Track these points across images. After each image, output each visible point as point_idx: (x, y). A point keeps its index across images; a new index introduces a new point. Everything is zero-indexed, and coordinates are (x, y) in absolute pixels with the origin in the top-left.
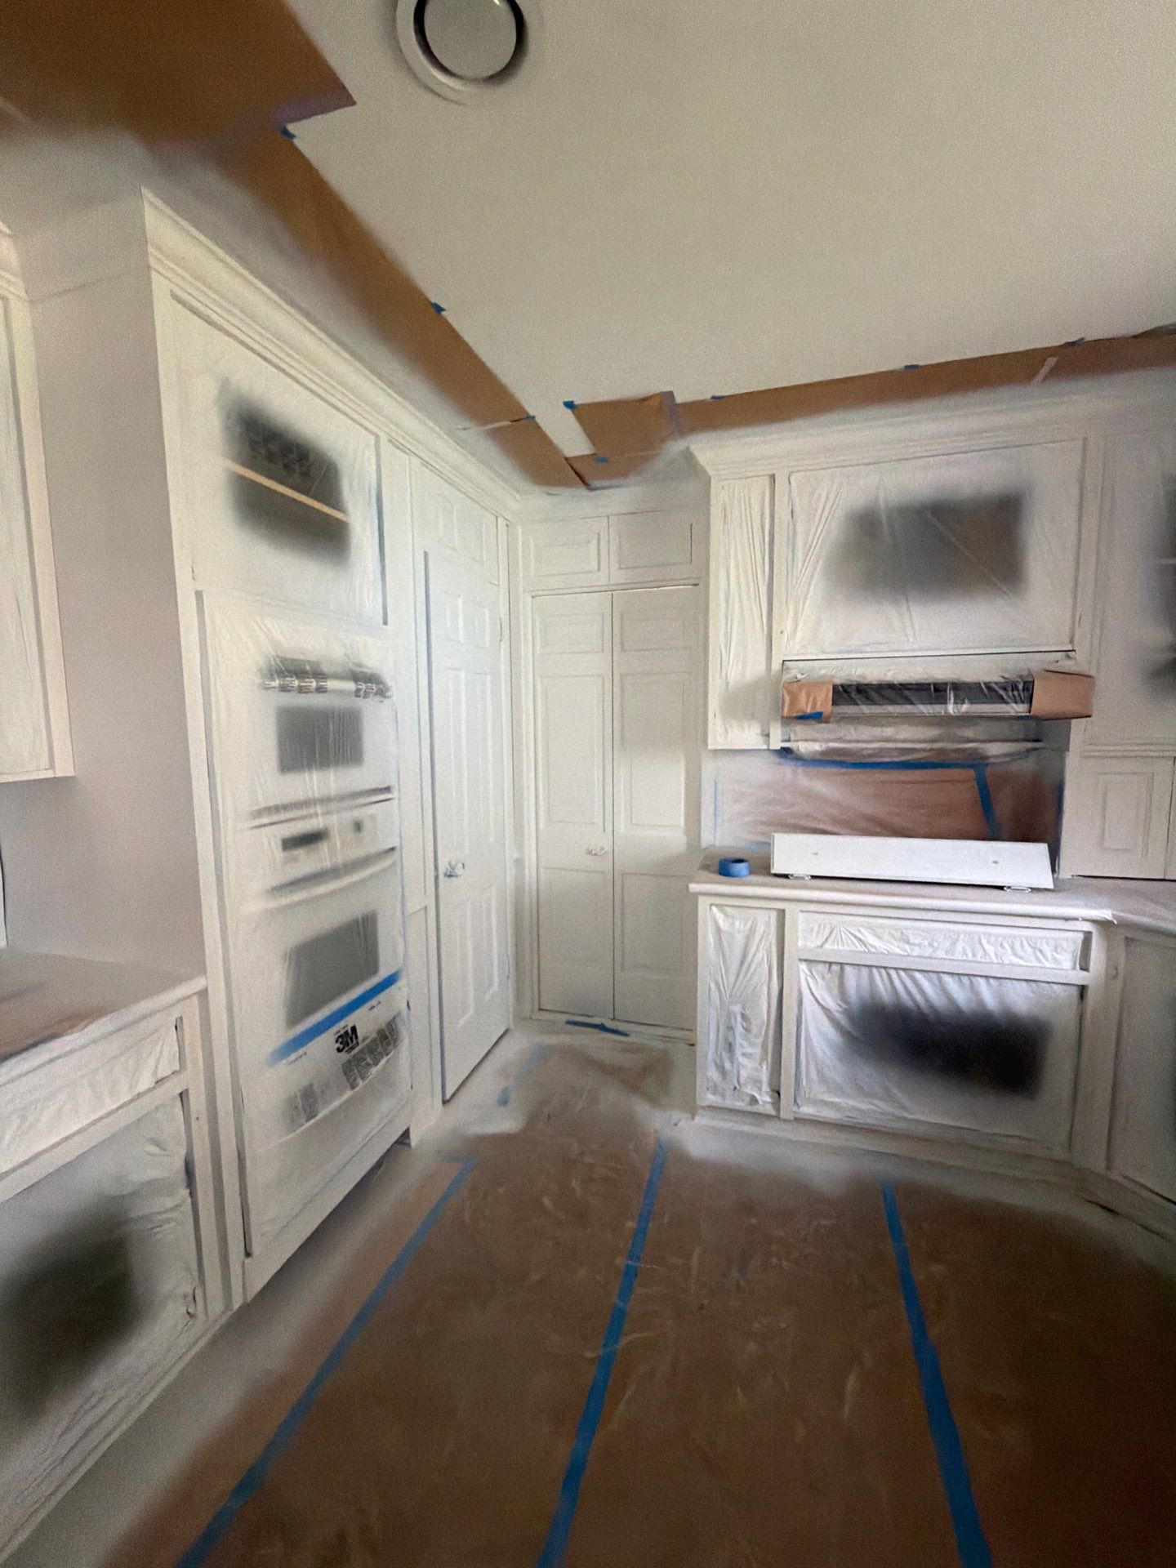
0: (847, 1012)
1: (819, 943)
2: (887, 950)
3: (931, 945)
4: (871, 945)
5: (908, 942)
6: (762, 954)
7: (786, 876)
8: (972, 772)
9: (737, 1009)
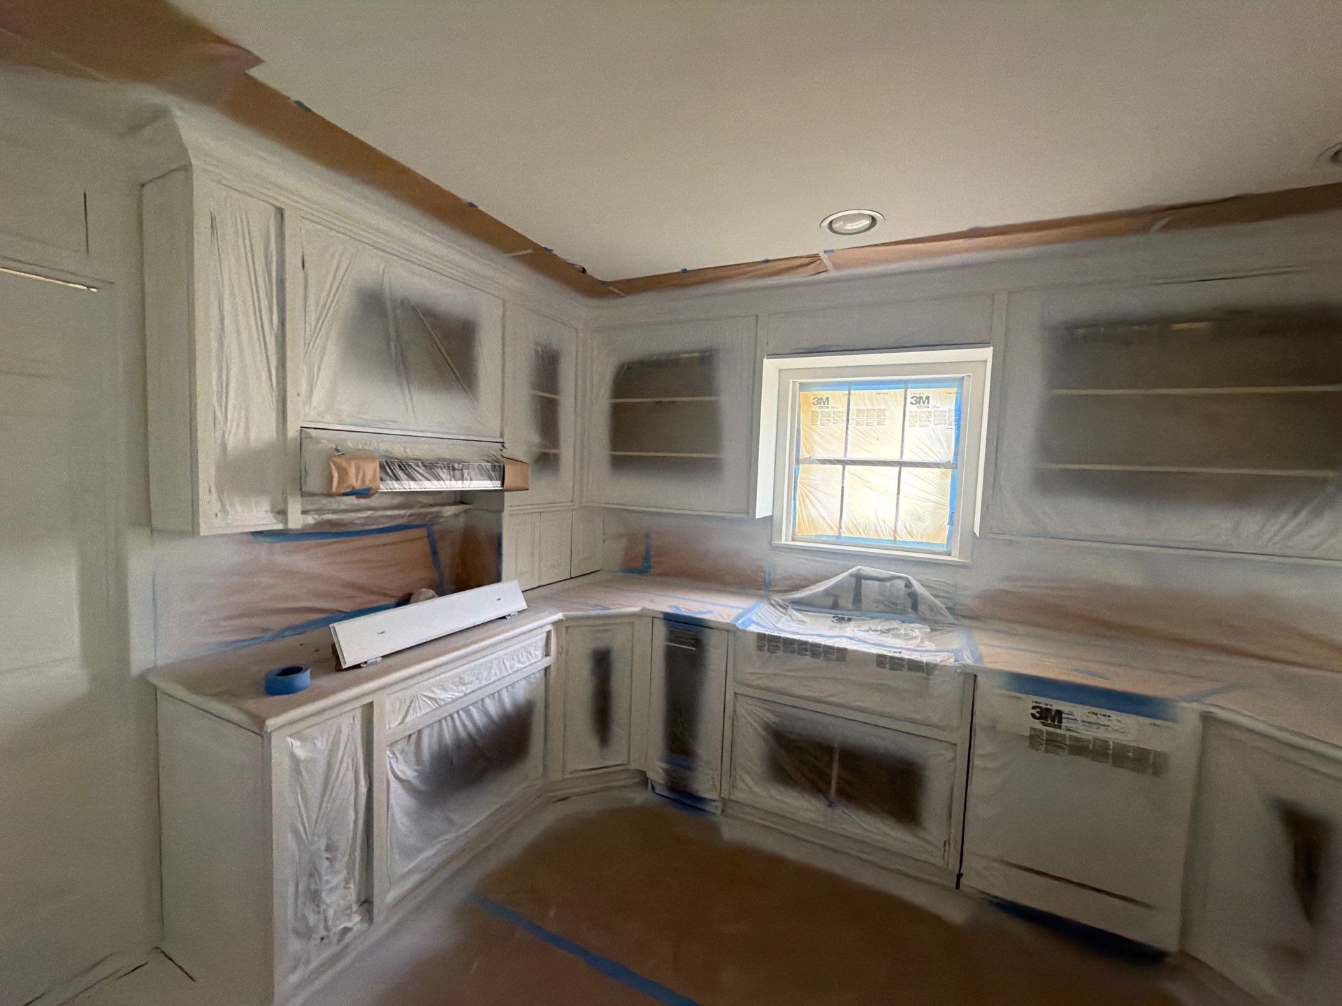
0: (422, 775)
1: (400, 720)
2: (452, 698)
3: (478, 679)
4: (440, 699)
5: (464, 684)
6: (348, 762)
7: (358, 666)
8: (422, 532)
9: (322, 844)
